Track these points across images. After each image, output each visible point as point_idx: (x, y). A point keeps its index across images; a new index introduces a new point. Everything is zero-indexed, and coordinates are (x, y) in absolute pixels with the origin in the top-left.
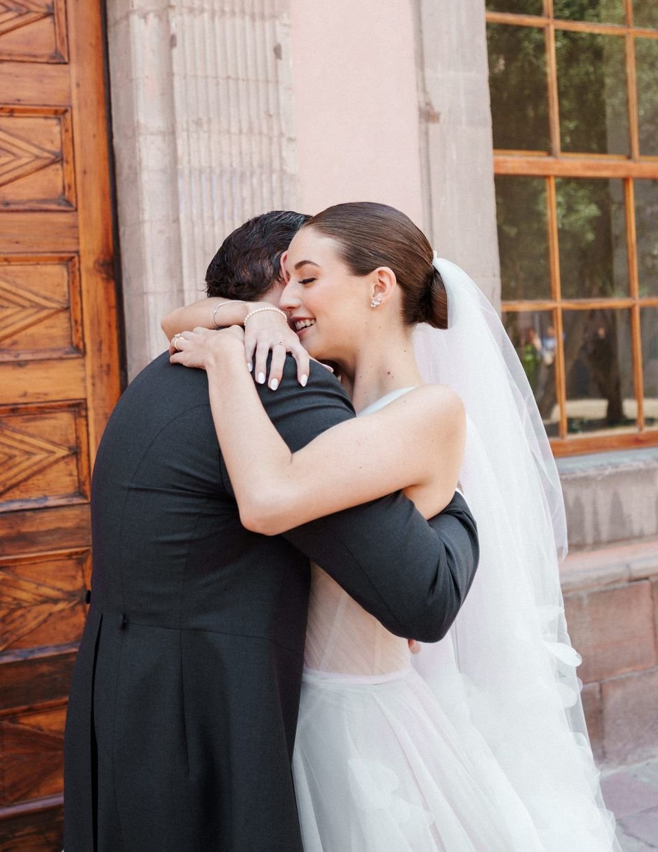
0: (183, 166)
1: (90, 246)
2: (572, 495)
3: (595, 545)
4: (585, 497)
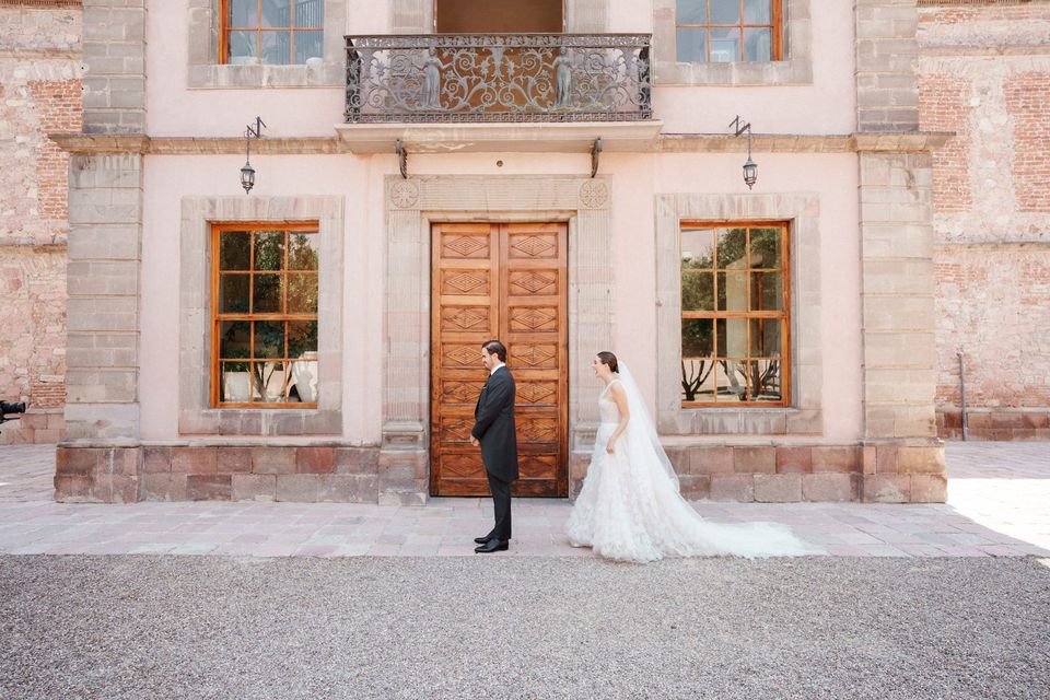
0: (580, 322)
2: (704, 417)
3: (713, 434)
4: (710, 418)
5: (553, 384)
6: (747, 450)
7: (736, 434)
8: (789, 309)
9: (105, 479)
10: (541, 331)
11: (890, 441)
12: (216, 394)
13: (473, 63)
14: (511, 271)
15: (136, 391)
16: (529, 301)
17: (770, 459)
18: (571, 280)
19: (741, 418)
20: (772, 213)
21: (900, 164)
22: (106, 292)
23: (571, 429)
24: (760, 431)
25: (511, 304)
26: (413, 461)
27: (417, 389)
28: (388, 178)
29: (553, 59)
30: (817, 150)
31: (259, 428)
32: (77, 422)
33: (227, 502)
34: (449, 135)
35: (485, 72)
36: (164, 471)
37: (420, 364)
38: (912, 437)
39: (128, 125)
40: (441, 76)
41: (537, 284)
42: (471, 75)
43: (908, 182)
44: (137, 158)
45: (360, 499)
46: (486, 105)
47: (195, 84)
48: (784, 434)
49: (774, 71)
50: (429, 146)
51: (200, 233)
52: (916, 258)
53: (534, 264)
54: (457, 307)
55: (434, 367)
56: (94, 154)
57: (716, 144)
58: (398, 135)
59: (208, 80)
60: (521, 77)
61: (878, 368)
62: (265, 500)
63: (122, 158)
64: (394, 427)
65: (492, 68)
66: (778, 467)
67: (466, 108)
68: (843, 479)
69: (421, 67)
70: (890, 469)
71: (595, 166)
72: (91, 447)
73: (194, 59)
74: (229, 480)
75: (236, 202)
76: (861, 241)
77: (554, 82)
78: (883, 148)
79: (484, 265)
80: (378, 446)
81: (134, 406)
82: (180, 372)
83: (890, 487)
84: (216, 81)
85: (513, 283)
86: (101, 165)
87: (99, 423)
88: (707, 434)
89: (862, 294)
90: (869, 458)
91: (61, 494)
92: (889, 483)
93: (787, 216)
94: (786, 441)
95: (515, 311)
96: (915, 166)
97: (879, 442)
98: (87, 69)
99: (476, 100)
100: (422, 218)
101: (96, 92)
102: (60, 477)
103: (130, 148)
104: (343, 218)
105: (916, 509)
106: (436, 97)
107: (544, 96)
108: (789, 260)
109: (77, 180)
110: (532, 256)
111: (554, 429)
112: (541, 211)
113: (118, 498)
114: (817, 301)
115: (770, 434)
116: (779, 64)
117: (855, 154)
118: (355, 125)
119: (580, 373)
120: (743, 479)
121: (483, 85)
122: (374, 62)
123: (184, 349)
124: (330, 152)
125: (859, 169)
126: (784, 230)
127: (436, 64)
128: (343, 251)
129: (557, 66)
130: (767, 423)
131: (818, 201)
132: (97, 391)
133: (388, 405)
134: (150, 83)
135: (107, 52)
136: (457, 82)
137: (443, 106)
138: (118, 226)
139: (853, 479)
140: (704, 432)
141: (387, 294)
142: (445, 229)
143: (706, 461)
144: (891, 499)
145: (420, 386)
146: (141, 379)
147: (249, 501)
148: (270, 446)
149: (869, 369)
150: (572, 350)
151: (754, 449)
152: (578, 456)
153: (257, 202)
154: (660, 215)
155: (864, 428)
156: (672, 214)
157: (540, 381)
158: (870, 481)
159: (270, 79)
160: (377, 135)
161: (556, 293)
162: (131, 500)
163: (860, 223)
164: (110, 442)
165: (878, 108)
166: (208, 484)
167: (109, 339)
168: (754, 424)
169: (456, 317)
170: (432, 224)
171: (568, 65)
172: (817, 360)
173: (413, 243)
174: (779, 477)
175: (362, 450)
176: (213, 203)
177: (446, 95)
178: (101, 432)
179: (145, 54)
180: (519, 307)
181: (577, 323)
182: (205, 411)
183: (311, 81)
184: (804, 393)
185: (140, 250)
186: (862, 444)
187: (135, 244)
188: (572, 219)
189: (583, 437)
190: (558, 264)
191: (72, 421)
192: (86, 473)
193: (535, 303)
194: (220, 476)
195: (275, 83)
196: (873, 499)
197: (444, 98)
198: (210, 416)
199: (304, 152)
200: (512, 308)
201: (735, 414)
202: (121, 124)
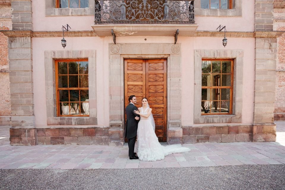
0: (171, 90)
1: (165, 95)
2: (208, 118)
3: (210, 123)
4: (209, 118)
5: (162, 109)
6: (220, 127)
7: (217, 123)
8: (233, 86)
9: (25, 138)
10: (158, 93)
11: (261, 124)
12: (59, 113)
13: (137, 5)
14: (149, 74)
15: (33, 112)
16: (155, 83)
17: (226, 130)
18: (168, 76)
19: (218, 118)
20: (229, 56)
21: (268, 41)
22: (22, 81)
23: (168, 122)
24: (224, 122)
25: (149, 84)
26: (119, 133)
27: (120, 111)
28: (110, 44)
29: (163, 3)
30: (243, 37)
31: (72, 123)
32: (16, 121)
33: (63, 145)
34: (129, 28)
35: (141, 8)
36: (43, 136)
37: (121, 103)
38: (267, 123)
39: (26, 28)
40: (126, 9)
41: (157, 78)
42: (136, 9)
43: (270, 47)
44: (29, 38)
45: (103, 144)
46: (141, 19)
47: (48, 15)
48: (231, 122)
49: (231, 12)
50: (123, 33)
51: (50, 62)
52: (271, 70)
53: (156, 72)
54: (132, 85)
55: (126, 104)
56: (16, 37)
57: (213, 34)
58: (113, 28)
59: (52, 13)
60: (152, 10)
61: (258, 103)
62: (74, 144)
63: (24, 38)
64: (113, 122)
65: (143, 7)
66: (229, 132)
67: (134, 20)
68: (247, 135)
69: (120, 6)
70: (261, 132)
71: (176, 40)
72: (20, 129)
73: (47, 7)
74: (63, 138)
75: (62, 52)
76: (255, 65)
77: (163, 11)
78: (263, 36)
79: (141, 72)
80: (108, 128)
81: (32, 116)
82: (46, 105)
83: (260, 137)
84: (54, 14)
85: (150, 78)
86: (18, 40)
87: (22, 122)
88: (208, 123)
89: (255, 81)
90: (255, 129)
91: (12, 143)
92: (260, 136)
93: (234, 57)
94: (231, 125)
95: (151, 87)
96: (272, 42)
97: (258, 125)
98: (13, 10)
99: (137, 17)
100: (121, 57)
101: (16, 17)
102: (12, 138)
103: (27, 35)
104: (96, 57)
105: (267, 143)
106: (124, 16)
107: (160, 16)
108: (233, 71)
109: (11, 45)
110: (156, 70)
111: (162, 122)
112: (159, 55)
113: (29, 144)
114: (242, 83)
115: (226, 123)
116: (232, 10)
117: (254, 38)
118: (98, 25)
119: (171, 105)
120: (219, 136)
121: (140, 12)
122: (104, 4)
123: (47, 99)
124: (91, 36)
125: (255, 43)
126: (232, 62)
127: (124, 5)
128: (96, 68)
129: (164, 6)
130: (226, 119)
131: (243, 52)
132: (21, 112)
133: (111, 115)
134: (33, 14)
135: (19, 4)
136: (131, 11)
137: (127, 19)
138: (24, 60)
139: (250, 135)
140: (208, 122)
141: (110, 81)
142: (129, 61)
143: (208, 131)
144: (260, 141)
145: (121, 110)
146: (35, 108)
147: (70, 145)
148: (75, 128)
149: (256, 103)
150: (168, 98)
151: (222, 127)
152: (170, 130)
153: (68, 52)
154: (196, 56)
155: (254, 120)
156: (199, 56)
157: (158, 108)
158: (255, 136)
159: (72, 13)
160: (106, 28)
161: (163, 81)
162: (33, 145)
163: (255, 59)
164: (26, 127)
165: (261, 24)
166: (57, 140)
167: (24, 96)
168: (222, 120)
169: (132, 89)
170: (125, 59)
171: (168, 6)
172: (241, 101)
173: (118, 64)
174: (229, 135)
175: (104, 129)
176: (54, 53)
177: (128, 15)
178: (23, 124)
179: (31, 5)
180: (152, 85)
181: (170, 90)
182: (55, 118)
183: (85, 13)
184: (237, 110)
185: (32, 68)
186: (253, 125)
187: (30, 66)
188: (169, 57)
189: (172, 125)
190: (164, 72)
191: (14, 121)
192: (19, 137)
193: (156, 84)
194: (60, 137)
195: (73, 14)
196: (255, 141)
197: (127, 16)
198: (57, 119)
199: (83, 36)
200: (150, 86)
201: (217, 117)
202: (24, 28)
